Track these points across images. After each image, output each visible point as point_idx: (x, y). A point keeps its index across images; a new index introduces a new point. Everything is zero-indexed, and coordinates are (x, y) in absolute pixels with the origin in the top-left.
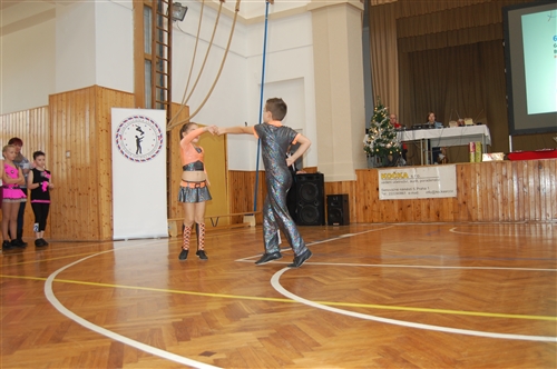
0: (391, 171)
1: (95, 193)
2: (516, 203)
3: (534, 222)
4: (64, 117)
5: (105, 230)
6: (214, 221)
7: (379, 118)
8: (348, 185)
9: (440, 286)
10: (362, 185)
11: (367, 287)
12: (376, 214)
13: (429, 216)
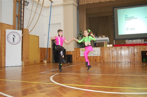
0: (83, 49)
1: (0, 53)
2: (115, 58)
3: (120, 63)
5: (3, 64)
6: (35, 61)
7: (81, 35)
8: (72, 52)
9: (95, 79)
10: (76, 52)
11: (76, 80)
12: (79, 60)
13: (93, 61)
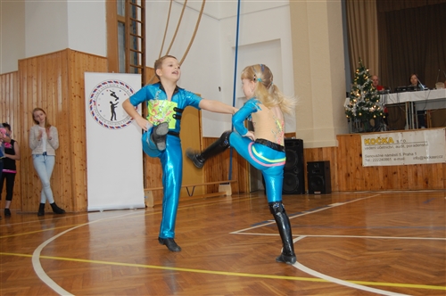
0: (375, 136)
1: (68, 161)
4: (35, 83)
5: (79, 201)
6: (190, 189)
7: (361, 81)
8: (329, 151)
10: (344, 151)
11: (398, 263)
12: (359, 182)
13: (417, 184)
